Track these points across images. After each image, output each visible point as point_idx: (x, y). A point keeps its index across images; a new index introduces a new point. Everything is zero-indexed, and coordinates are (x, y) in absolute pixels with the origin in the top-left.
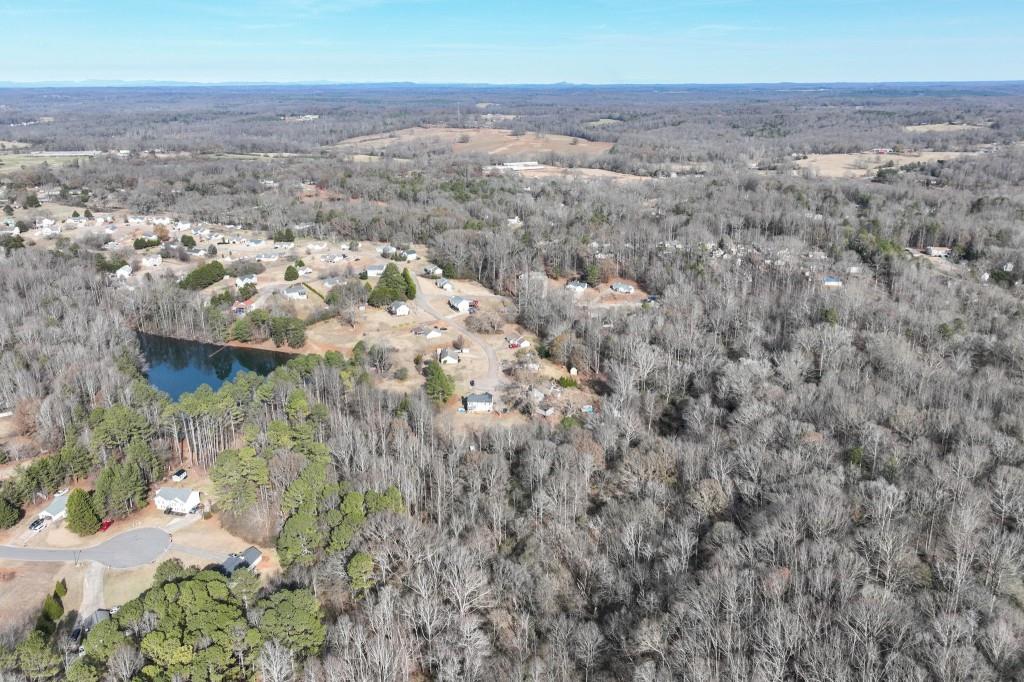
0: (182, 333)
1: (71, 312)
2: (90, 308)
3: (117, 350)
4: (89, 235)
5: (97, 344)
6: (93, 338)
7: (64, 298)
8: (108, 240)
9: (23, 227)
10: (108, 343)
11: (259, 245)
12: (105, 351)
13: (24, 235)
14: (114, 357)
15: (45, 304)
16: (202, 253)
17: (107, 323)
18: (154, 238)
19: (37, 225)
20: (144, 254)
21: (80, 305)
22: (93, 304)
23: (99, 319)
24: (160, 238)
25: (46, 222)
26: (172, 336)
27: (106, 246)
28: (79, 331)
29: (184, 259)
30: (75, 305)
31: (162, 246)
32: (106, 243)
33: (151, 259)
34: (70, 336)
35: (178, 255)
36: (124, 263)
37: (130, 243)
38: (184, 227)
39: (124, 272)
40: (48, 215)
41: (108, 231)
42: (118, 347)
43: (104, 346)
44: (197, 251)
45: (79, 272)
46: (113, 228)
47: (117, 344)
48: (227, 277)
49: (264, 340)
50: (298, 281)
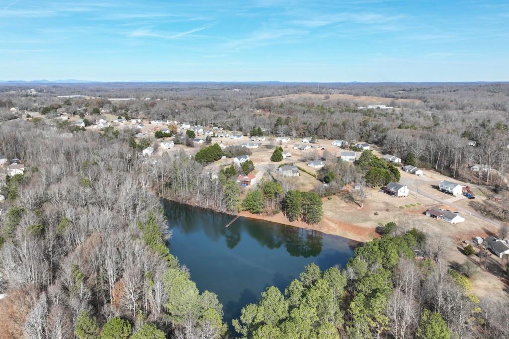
0: (196, 201)
1: (104, 174)
2: (122, 173)
3: (143, 216)
4: (127, 129)
5: (124, 207)
6: (121, 202)
7: (101, 164)
8: (138, 132)
9: (88, 123)
10: (135, 206)
11: (240, 138)
12: (131, 216)
13: (87, 128)
14: (140, 224)
15: (85, 166)
16: (201, 142)
17: (134, 187)
18: (168, 132)
19: (96, 123)
20: (161, 141)
21: (114, 170)
22: (124, 171)
23: (128, 182)
24: (172, 132)
25: (102, 121)
26: (188, 203)
27: (136, 136)
28: (109, 194)
29: (189, 145)
30: (109, 170)
31: (173, 137)
32: (137, 134)
33: (167, 144)
34: (100, 197)
35: (185, 142)
36: (148, 145)
37: (153, 134)
38: (186, 127)
39: (147, 151)
40: (104, 118)
41: (139, 127)
42: (143, 213)
43: (131, 211)
44: (198, 140)
45: (116, 147)
46: (142, 126)
47: (143, 209)
48: (224, 158)
49: (275, 213)
50: (283, 162)
